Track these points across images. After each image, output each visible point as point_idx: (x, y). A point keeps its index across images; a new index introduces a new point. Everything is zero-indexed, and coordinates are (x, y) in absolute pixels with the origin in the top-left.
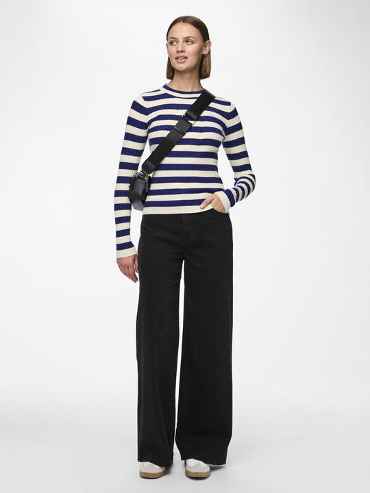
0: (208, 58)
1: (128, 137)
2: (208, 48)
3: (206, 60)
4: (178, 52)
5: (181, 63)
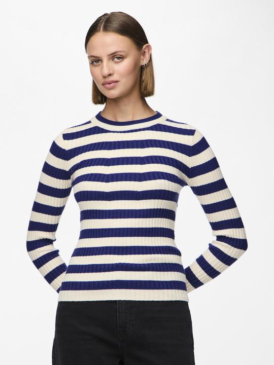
0: (148, 69)
1: (43, 189)
2: (147, 56)
3: (146, 72)
4: (104, 77)
5: (112, 88)
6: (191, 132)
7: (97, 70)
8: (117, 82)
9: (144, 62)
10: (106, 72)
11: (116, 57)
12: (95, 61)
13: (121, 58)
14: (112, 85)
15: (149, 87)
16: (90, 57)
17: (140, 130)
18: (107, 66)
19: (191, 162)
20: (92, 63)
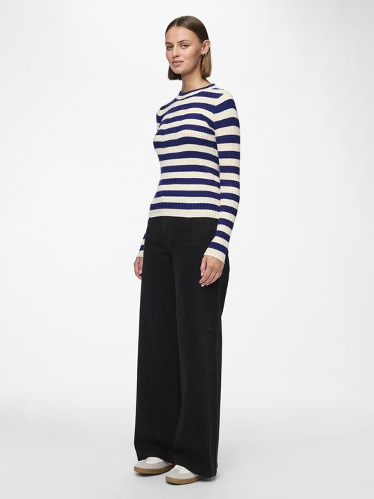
0: (207, 58)
2: (207, 47)
4: (174, 58)
5: (177, 66)
6: (217, 96)
7: (170, 52)
8: (182, 62)
9: (204, 52)
10: (175, 54)
11: (183, 44)
12: (169, 46)
13: (187, 46)
14: (178, 63)
15: (207, 70)
16: (167, 43)
17: (192, 96)
18: (176, 50)
19: (215, 117)
20: (167, 48)
